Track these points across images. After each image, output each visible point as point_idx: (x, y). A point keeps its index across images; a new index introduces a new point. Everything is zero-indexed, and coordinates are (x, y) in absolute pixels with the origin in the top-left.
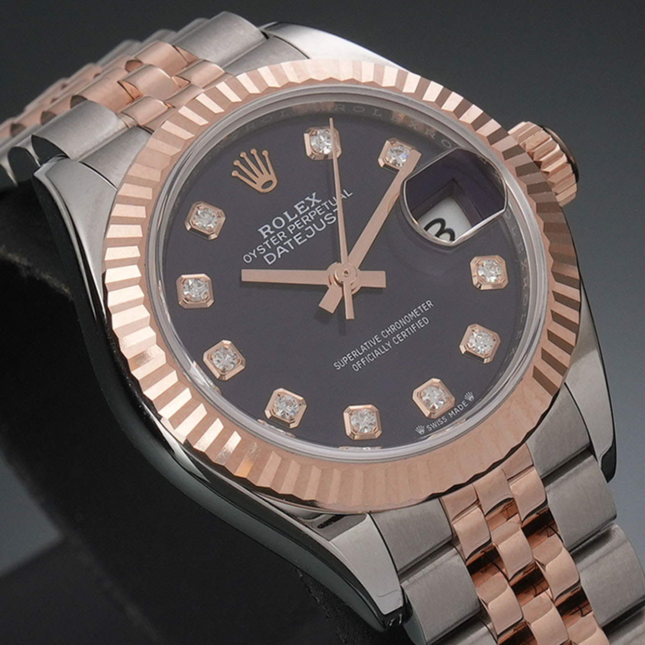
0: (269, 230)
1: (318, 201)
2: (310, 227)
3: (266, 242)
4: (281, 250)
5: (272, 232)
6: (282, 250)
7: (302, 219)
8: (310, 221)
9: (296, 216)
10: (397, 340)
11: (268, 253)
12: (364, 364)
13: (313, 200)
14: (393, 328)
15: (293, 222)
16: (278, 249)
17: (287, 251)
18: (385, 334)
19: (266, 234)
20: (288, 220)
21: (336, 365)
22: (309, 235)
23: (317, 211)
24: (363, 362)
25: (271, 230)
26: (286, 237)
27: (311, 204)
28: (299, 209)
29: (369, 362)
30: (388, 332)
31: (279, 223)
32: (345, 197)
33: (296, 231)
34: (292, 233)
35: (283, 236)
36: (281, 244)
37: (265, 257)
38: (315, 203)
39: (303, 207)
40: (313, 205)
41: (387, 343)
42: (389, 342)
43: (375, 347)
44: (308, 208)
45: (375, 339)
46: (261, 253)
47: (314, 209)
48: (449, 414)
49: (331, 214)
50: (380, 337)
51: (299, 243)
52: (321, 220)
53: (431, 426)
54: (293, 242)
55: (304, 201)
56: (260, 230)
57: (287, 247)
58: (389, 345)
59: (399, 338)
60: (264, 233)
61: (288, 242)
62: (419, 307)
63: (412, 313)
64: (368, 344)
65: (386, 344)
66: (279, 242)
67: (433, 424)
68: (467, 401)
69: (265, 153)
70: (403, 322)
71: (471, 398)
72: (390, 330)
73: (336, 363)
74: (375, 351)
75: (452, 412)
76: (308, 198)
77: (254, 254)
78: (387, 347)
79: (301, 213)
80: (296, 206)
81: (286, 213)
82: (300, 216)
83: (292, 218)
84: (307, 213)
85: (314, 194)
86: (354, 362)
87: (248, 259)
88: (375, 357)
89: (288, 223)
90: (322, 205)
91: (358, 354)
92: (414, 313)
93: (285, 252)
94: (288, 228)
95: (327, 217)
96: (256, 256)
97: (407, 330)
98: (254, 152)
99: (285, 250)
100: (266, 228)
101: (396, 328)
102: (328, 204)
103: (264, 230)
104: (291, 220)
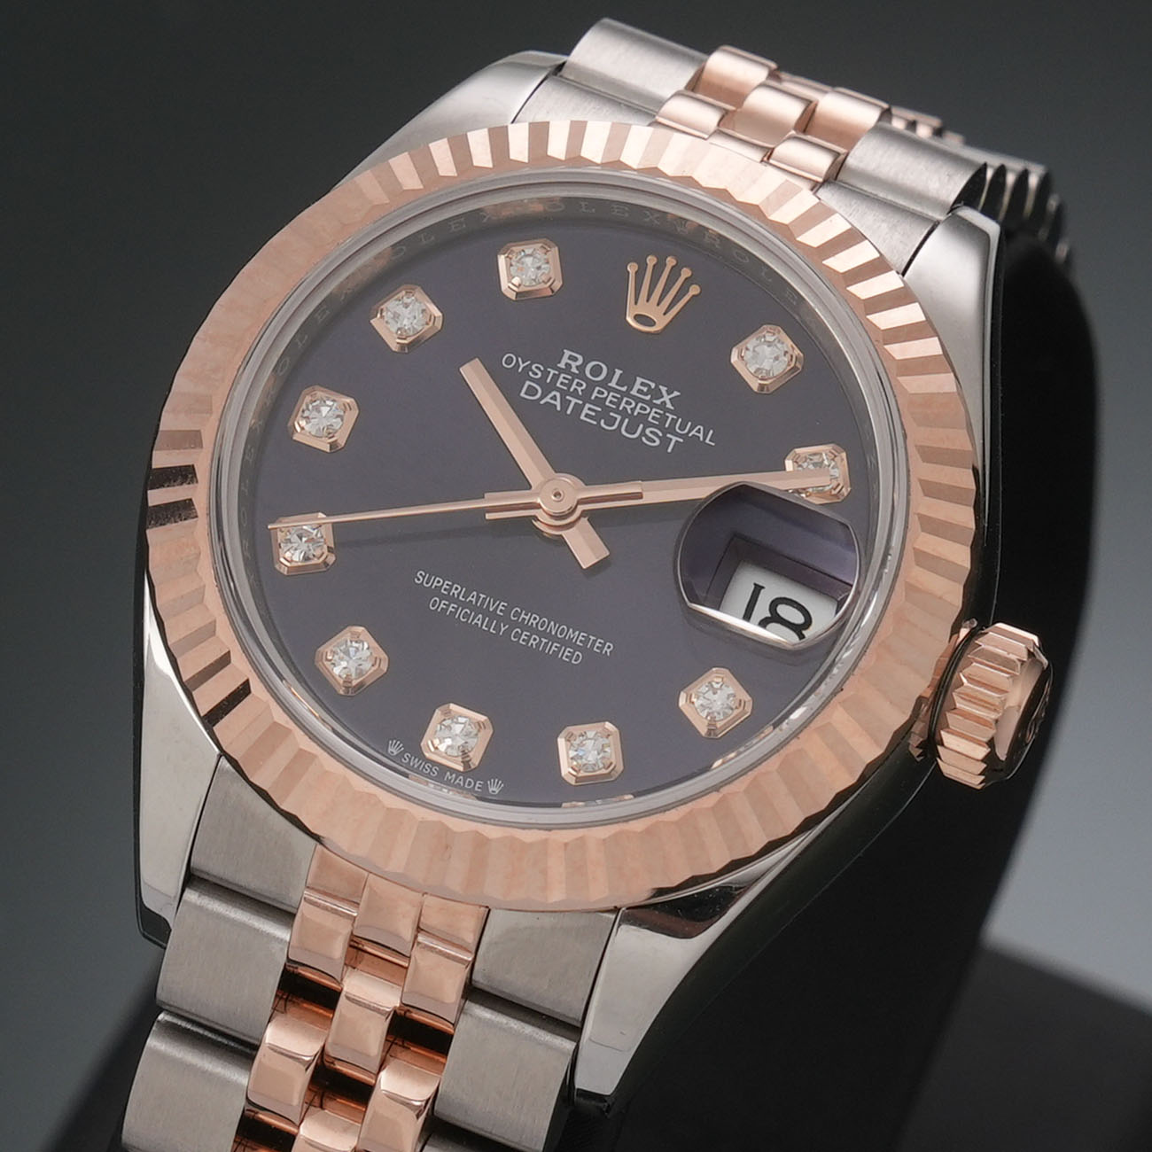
0: (574, 364)
1: (669, 405)
2: (619, 418)
3: (552, 372)
4: (554, 398)
5: (574, 370)
6: (556, 400)
7: (625, 399)
8: (629, 412)
9: (624, 389)
10: (518, 635)
11: (537, 384)
12: (448, 613)
13: (666, 398)
14: (533, 620)
15: (610, 389)
16: (554, 393)
17: (559, 408)
18: (517, 614)
19: (567, 364)
20: (610, 381)
21: (421, 574)
22: (605, 423)
23: (653, 413)
24: (451, 609)
25: (577, 367)
26: (580, 393)
27: (657, 399)
28: (637, 386)
29: (457, 616)
30: (523, 616)
31: (596, 371)
32: (701, 439)
33: (600, 402)
34: (593, 398)
35: (579, 389)
36: (564, 394)
37: (528, 383)
38: (664, 403)
39: (645, 389)
40: (658, 402)
41: (504, 626)
42: (507, 627)
43: (486, 613)
44: (648, 398)
45: (499, 605)
46: (530, 373)
47: (653, 406)
48: (448, 773)
49: (660, 434)
50: (507, 611)
51: (582, 417)
52: (641, 426)
53: (410, 759)
54: (578, 409)
55: (656, 386)
56: (567, 353)
57: (565, 403)
58: (503, 629)
59: (523, 637)
60: (565, 360)
61: (574, 401)
62: (592, 638)
63: (577, 633)
64: (485, 599)
65: (502, 625)
66: (565, 388)
67: (417, 760)
68: (485, 787)
69: (694, 290)
70: (553, 628)
71: (494, 789)
72: (527, 618)
73: (423, 574)
74: (480, 616)
75: (454, 776)
76: (663, 389)
77: (522, 366)
78: (497, 628)
79: (634, 392)
80: (639, 380)
81: (618, 372)
82: (627, 394)
83: (617, 384)
84: (638, 400)
85: (676, 393)
86: (442, 597)
87: (509, 361)
88: (469, 621)
89: (604, 384)
90: (667, 414)
91: (459, 595)
92: (578, 637)
93: (555, 406)
94: (597, 389)
95: (651, 432)
96: (520, 370)
97: (544, 640)
98: (686, 273)
99: (558, 403)
100: (575, 359)
101: (537, 624)
102: (674, 422)
103: (571, 358)
104: (613, 384)
